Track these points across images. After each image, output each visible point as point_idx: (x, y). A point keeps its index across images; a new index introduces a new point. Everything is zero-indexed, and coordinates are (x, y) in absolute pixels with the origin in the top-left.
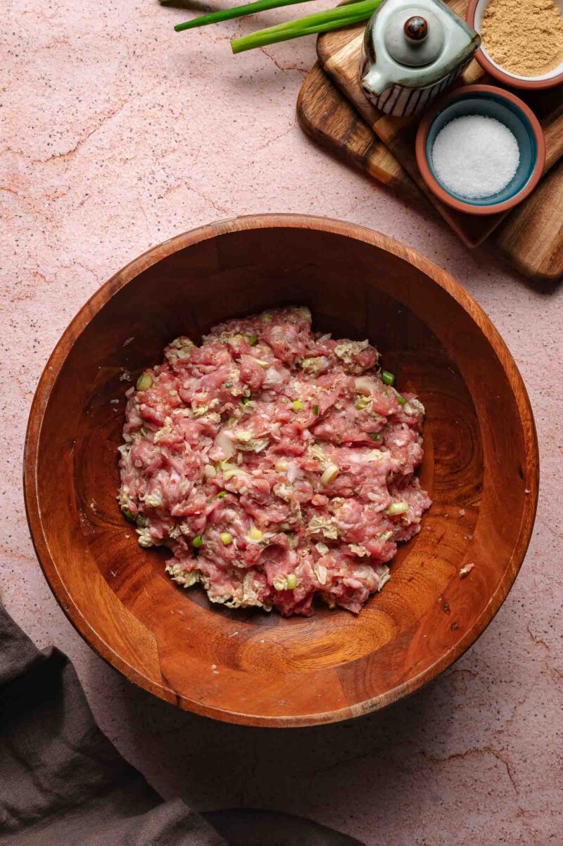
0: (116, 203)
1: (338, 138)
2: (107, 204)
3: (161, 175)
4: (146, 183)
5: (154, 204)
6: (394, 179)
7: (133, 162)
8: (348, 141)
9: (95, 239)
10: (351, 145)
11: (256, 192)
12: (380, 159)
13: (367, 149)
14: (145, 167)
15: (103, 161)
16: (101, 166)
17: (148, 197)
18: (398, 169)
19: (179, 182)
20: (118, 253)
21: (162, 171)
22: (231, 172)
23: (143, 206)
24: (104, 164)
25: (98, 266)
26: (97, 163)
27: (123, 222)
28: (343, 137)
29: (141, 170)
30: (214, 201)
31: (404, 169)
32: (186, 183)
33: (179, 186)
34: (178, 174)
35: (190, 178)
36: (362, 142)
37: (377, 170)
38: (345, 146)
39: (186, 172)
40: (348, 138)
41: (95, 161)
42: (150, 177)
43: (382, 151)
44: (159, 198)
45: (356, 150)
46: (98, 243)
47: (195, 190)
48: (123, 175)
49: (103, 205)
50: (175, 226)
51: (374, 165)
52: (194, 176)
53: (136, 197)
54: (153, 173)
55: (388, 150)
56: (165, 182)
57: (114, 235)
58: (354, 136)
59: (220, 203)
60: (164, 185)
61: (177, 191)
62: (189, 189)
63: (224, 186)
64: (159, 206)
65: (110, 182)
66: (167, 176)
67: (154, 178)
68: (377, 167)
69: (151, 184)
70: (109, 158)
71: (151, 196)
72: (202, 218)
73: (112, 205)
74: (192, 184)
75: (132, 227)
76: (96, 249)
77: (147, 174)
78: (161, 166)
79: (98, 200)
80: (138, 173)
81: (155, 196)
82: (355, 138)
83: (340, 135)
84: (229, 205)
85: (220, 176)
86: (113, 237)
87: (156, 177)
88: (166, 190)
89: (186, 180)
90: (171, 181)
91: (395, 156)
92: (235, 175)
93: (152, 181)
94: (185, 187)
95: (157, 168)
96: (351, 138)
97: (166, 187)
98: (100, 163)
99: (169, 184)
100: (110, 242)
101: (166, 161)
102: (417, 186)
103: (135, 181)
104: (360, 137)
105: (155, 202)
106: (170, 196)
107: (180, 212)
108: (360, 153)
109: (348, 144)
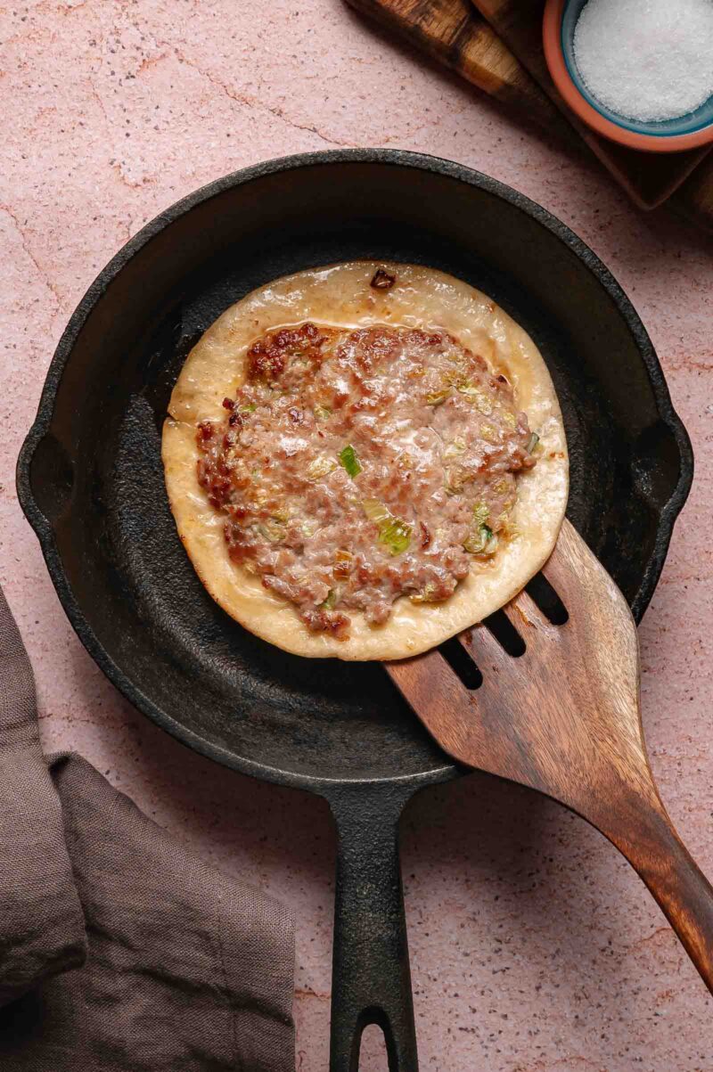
0: (51, 86)
1: (405, 13)
2: (35, 87)
3: (131, 36)
4: (104, 50)
5: (119, 89)
6: (507, 86)
7: (81, 12)
8: (424, 19)
9: (13, 152)
10: (429, 26)
11: (303, 67)
12: (481, 50)
13: (458, 33)
14: (103, 21)
15: (27, 10)
16: (23, 20)
17: (107, 76)
18: (513, 69)
19: (163, 50)
20: (55, 176)
21: (133, 29)
22: (259, 30)
23: (97, 91)
24: (29, 16)
25: (19, 200)
26: (15, 14)
27: (65, 121)
28: (413, 11)
29: (95, 27)
30: (227, 83)
31: (523, 68)
32: (177, 51)
33: (163, 56)
34: (163, 35)
35: (184, 41)
36: (448, 21)
37: (475, 69)
38: (418, 27)
39: (176, 32)
40: (424, 13)
41: (12, 10)
42: (112, 39)
43: (483, 35)
44: (127, 78)
45: (437, 34)
46: (18, 158)
47: (193, 62)
48: (63, 36)
49: (26, 89)
50: (156, 128)
51: (470, 61)
52: (191, 38)
53: (87, 75)
54: (117, 32)
55: (496, 35)
56: (138, 48)
57: (47, 143)
58: (434, 9)
59: (238, 87)
60: (137, 54)
61: (160, 64)
62: (181, 61)
63: (244, 56)
64: (127, 91)
65: (39, 48)
66: (143, 39)
67: (118, 42)
68: (476, 66)
69: (113, 52)
70: (38, 5)
71: (113, 73)
72: (205, 114)
73: (43, 89)
74: (188, 54)
75: (79, 130)
76: (14, 170)
77: (106, 34)
78: (131, 21)
79: (16, 80)
80: (89, 32)
81: (120, 75)
82: (436, 13)
83: (409, 9)
84: (253, 91)
85: (237, 38)
86: (46, 147)
87: (122, 39)
88: (141, 63)
89: (177, 46)
90: (149, 46)
91: (508, 46)
92: (265, 36)
93: (114, 48)
94: (174, 57)
95: (124, 23)
96: (428, 12)
97: (141, 58)
98: (20, 16)
99: (145, 53)
100: (40, 156)
101: (139, 10)
102: (548, 98)
103: (86, 47)
104: (445, 10)
105: (121, 85)
106: (148, 73)
107: (166, 102)
108: (445, 39)
109: (424, 23)
